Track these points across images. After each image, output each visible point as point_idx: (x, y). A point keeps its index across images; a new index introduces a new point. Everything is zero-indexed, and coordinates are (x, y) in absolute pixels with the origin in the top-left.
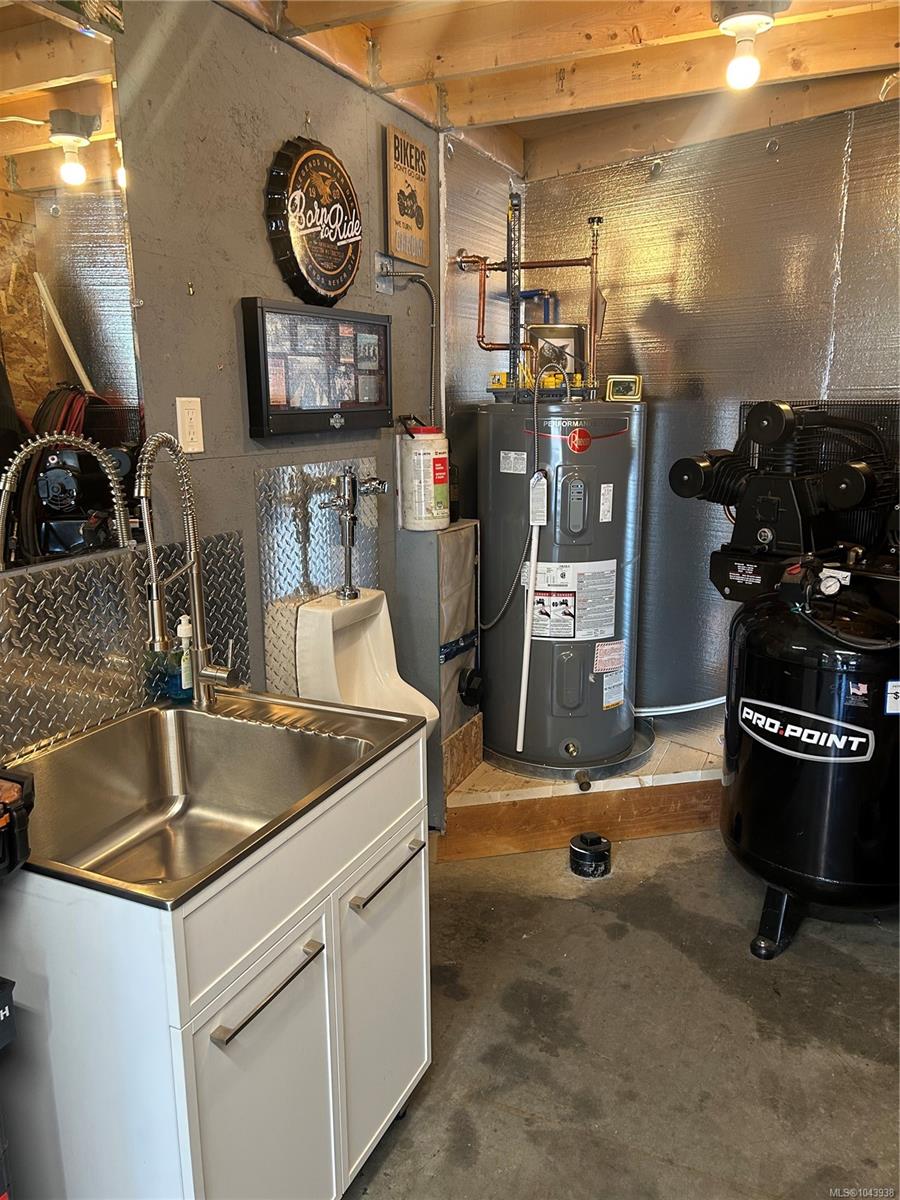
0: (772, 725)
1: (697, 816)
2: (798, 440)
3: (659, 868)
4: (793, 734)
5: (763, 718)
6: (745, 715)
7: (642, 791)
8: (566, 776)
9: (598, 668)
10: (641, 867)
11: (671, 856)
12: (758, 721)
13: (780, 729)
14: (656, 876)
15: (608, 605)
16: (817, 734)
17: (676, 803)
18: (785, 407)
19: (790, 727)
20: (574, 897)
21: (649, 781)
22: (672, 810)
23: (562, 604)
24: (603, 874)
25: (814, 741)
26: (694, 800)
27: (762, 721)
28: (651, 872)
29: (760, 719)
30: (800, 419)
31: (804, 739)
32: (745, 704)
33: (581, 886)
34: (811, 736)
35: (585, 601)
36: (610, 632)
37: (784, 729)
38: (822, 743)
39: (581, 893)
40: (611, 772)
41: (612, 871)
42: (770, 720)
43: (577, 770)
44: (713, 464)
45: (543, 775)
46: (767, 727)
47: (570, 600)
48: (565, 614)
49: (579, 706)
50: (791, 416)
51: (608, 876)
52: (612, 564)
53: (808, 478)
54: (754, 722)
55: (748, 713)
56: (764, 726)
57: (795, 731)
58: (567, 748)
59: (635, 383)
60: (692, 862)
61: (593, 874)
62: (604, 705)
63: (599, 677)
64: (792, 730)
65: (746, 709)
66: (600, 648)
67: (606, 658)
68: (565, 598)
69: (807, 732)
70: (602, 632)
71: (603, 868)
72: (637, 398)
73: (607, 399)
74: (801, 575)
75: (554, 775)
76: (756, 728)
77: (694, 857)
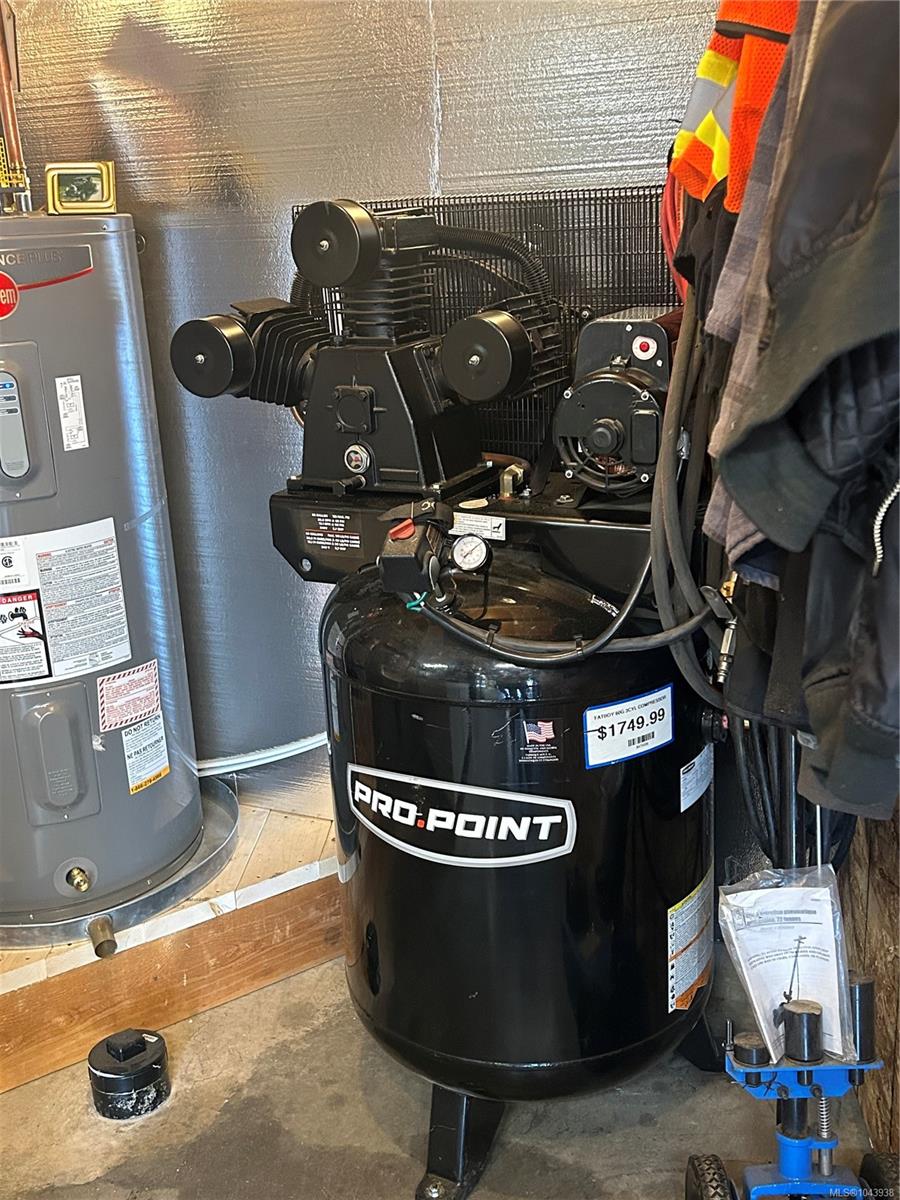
0: (404, 813)
1: (321, 938)
2: (392, 275)
3: (260, 1061)
4: (441, 825)
5: (388, 800)
6: (358, 795)
7: (216, 923)
8: (70, 933)
9: (109, 720)
10: (226, 1067)
11: (280, 1029)
12: (381, 806)
13: (417, 818)
14: (254, 1080)
15: (113, 604)
16: (480, 820)
17: (282, 928)
18: (357, 213)
19: (433, 813)
20: (99, 1173)
21: (228, 903)
22: (276, 939)
23: (13, 616)
24: (154, 1104)
25: (477, 833)
26: (313, 913)
27: (389, 806)
28: (243, 1076)
29: (383, 803)
30: (389, 234)
31: (460, 831)
32: (356, 776)
33: (114, 1143)
34: (470, 826)
35: (62, 604)
36: (122, 652)
37: (425, 818)
38: (490, 835)
39: (113, 1160)
40: (157, 905)
41: (173, 1091)
42: (399, 804)
43: (90, 919)
44: (249, 328)
45: (28, 940)
46: (397, 817)
47: (30, 607)
48: (24, 634)
49: (81, 797)
50: (371, 231)
51: (167, 1104)
52: (105, 528)
53: (418, 345)
54: (374, 808)
55: (364, 793)
56: (391, 814)
57: (444, 820)
58: (69, 877)
59: (99, 176)
60: (316, 1031)
61: (136, 1112)
62: (131, 786)
63: (114, 739)
64: (439, 819)
65: (359, 785)
66: (107, 687)
67: (121, 701)
68: (19, 605)
69: (463, 818)
70: (106, 656)
71: (153, 1094)
72: (110, 205)
73: (51, 211)
74: (415, 540)
75: (47, 936)
76: (378, 819)
77: (319, 1021)
